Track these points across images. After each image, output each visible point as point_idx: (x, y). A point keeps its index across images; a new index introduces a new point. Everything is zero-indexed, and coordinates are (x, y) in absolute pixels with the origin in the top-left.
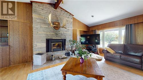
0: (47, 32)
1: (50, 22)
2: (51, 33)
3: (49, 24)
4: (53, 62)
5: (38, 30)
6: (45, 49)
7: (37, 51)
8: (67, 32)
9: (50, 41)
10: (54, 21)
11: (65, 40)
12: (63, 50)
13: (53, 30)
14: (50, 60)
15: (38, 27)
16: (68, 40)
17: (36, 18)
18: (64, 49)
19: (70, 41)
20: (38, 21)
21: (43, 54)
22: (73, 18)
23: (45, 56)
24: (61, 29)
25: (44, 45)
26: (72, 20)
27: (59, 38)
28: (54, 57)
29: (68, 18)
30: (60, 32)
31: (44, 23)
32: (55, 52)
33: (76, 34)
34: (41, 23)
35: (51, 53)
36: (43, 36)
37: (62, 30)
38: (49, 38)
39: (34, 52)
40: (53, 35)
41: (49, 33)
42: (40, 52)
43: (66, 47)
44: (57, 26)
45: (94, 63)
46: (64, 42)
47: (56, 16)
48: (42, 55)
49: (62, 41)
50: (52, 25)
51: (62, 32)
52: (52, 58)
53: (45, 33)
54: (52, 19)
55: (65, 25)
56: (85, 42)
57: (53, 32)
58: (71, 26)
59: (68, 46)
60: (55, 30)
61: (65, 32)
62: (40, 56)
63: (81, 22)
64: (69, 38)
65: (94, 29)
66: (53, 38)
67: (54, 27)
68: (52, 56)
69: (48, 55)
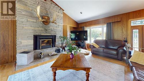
0: (35, 27)
1: (39, 16)
2: (39, 28)
3: (37, 18)
4: (42, 60)
5: (23, 25)
6: (33, 46)
7: (22, 49)
8: (57, 28)
9: (38, 38)
10: (44, 14)
11: (55, 36)
12: (52, 47)
13: (41, 25)
14: (38, 58)
15: (23, 20)
16: (58, 36)
17: (21, 10)
18: (54, 45)
19: (60, 37)
20: (23, 13)
21: (29, 52)
22: (64, 13)
23: (32, 55)
24: (51, 24)
25: (31, 42)
26: (62, 15)
27: (49, 34)
28: (42, 54)
29: (58, 12)
30: (50, 28)
31: (32, 17)
32: (44, 50)
33: (66, 30)
34: (27, 15)
35: (40, 50)
36: (31, 32)
37: (52, 26)
38: (37, 34)
39: (18, 51)
40: (42, 30)
41: (37, 29)
42: (26, 50)
43: (57, 43)
44: (46, 21)
45: (83, 57)
46: (54, 38)
47: (45, 9)
48: (29, 54)
49: (52, 37)
50: (40, 19)
51: (52, 28)
52: (41, 56)
53: (33, 28)
54: (41, 12)
55: (55, 20)
56: (75, 38)
57: (42, 28)
58: (62, 21)
59: (58, 42)
60: (44, 25)
61: (55, 28)
62: (26, 55)
63: (71, 18)
64: (59, 34)
65: (82, 26)
66: (42, 34)
67: (43, 22)
68: (41, 53)
69: (36, 53)
